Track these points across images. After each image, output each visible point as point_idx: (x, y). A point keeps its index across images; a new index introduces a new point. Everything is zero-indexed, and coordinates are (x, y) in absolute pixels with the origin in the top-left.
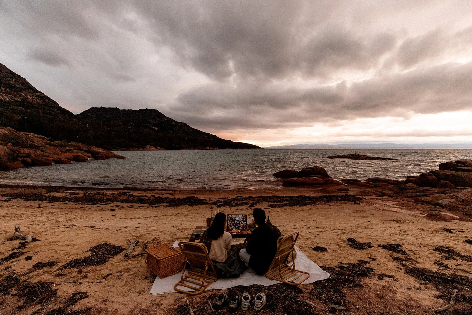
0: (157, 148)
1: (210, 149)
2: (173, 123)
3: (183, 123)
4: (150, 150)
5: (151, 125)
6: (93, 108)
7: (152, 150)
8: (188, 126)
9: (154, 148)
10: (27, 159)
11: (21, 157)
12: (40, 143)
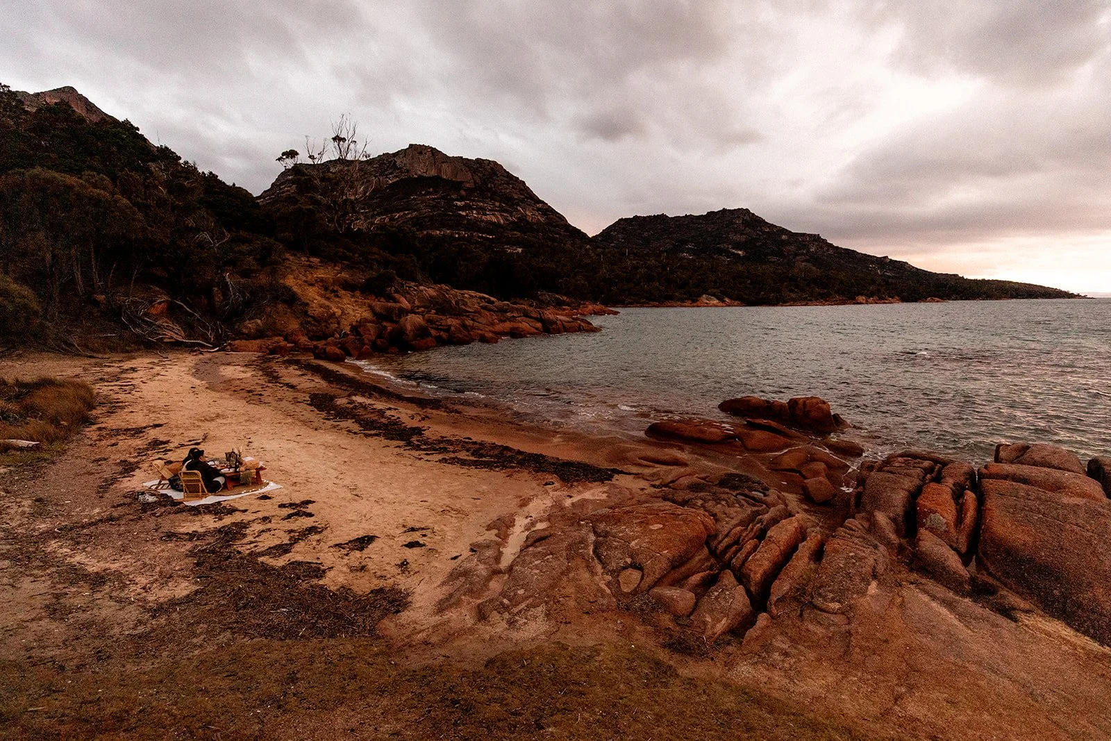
0: (723, 301)
1: (867, 303)
2: (784, 237)
3: (810, 236)
4: (707, 305)
5: (730, 246)
6: (621, 220)
7: (711, 306)
8: (824, 241)
9: (716, 301)
10: (444, 335)
11: (441, 330)
12: (476, 306)
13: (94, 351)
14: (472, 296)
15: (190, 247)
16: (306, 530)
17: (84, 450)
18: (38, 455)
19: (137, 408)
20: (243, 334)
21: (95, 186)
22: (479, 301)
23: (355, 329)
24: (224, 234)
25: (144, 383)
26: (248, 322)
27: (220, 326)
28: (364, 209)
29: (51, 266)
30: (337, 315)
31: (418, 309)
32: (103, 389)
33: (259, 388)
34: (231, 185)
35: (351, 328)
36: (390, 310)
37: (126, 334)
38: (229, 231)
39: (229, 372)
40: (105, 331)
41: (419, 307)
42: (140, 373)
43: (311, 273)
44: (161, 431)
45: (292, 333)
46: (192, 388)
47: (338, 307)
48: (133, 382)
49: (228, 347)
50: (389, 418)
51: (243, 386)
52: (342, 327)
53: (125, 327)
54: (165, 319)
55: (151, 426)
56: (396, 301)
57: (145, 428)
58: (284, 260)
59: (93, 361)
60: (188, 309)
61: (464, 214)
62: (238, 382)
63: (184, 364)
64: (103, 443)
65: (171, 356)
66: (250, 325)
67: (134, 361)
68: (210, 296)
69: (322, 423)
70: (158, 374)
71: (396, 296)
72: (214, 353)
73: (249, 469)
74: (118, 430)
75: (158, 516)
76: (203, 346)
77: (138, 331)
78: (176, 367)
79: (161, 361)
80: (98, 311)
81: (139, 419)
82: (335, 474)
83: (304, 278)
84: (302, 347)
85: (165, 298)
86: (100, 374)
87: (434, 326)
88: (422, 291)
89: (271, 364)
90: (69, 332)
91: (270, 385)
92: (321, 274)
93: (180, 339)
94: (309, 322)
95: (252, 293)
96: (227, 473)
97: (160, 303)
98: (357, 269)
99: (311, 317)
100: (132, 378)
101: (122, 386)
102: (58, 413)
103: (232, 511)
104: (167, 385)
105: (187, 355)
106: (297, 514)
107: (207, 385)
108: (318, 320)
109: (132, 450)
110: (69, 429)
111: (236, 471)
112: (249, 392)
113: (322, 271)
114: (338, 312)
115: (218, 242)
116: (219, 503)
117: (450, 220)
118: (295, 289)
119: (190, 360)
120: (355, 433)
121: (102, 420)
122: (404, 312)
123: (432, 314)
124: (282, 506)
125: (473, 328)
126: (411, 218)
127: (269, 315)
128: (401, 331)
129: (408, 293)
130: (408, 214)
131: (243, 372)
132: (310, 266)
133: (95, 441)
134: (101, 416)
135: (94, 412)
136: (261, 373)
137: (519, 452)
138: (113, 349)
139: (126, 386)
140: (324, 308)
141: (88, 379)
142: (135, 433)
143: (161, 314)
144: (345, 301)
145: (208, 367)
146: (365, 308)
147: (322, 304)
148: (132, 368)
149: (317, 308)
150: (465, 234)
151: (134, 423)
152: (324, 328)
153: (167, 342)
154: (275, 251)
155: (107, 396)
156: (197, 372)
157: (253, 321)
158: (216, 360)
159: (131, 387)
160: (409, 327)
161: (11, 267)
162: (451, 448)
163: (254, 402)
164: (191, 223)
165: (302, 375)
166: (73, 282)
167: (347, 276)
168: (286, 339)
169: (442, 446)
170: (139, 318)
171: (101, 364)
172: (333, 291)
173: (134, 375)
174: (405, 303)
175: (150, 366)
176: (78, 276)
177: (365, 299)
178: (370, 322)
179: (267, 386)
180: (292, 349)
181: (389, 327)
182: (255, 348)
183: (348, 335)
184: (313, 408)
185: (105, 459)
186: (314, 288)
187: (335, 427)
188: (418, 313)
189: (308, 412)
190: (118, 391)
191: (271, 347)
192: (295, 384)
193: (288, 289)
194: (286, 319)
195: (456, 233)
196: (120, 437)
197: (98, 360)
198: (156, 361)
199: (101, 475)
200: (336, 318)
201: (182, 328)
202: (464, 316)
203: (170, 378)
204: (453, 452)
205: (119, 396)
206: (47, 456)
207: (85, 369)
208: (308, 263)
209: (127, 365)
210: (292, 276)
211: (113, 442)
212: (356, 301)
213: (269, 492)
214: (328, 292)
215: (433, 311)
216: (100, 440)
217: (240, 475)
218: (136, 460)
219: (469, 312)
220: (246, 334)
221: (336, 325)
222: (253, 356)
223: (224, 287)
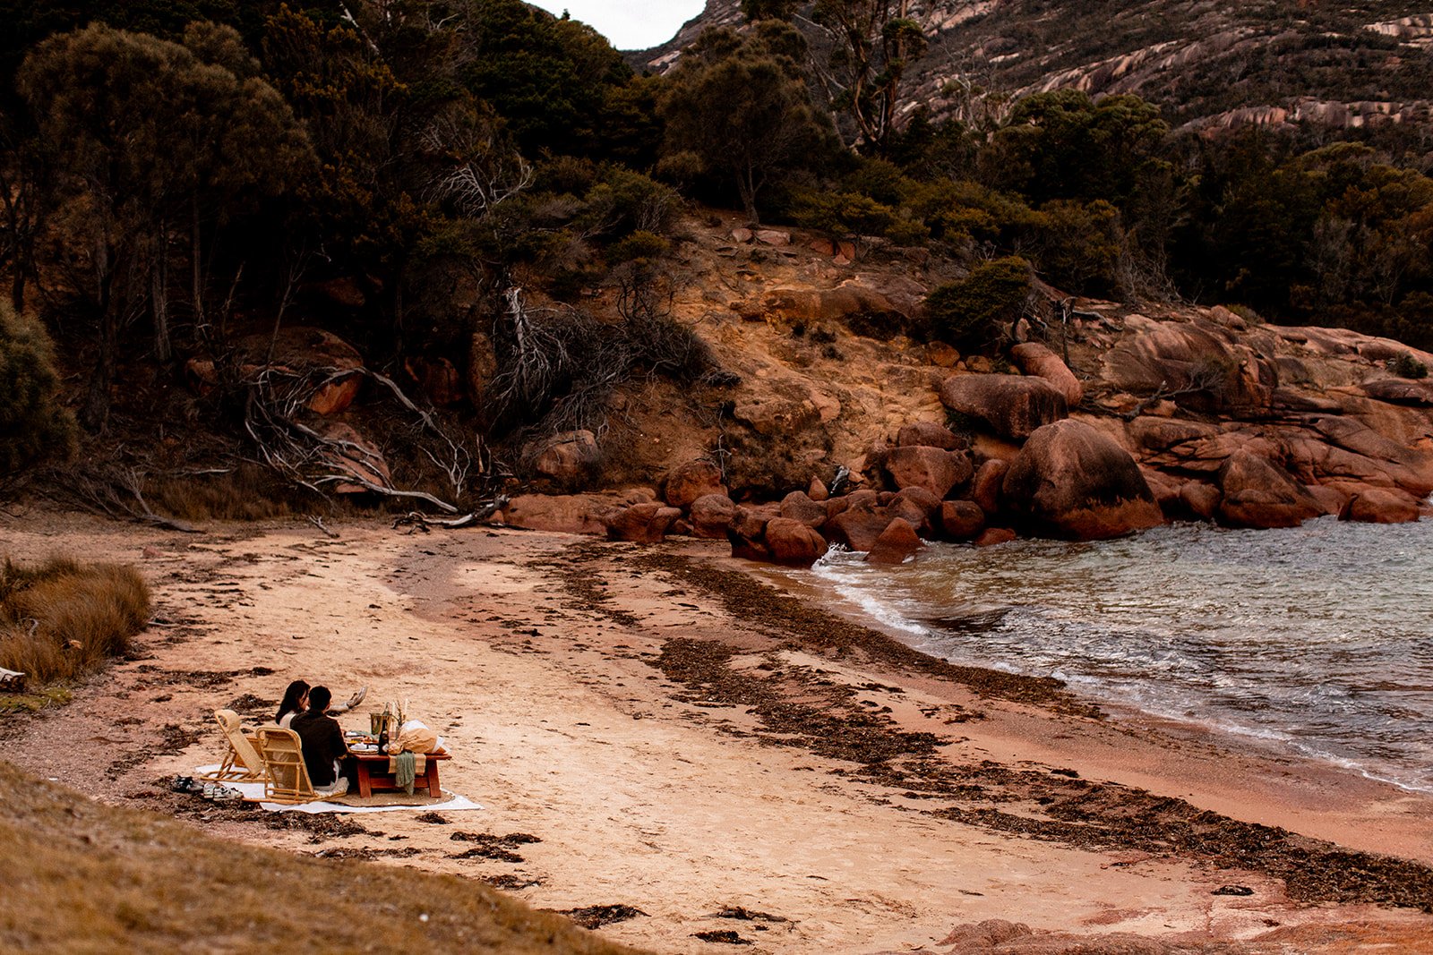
10: (1195, 491)
11: (1192, 474)
12: (1348, 387)
13: (176, 514)
14: (1337, 350)
15: (419, 212)
16: (491, 879)
17: (105, 703)
18: (19, 699)
19: (229, 636)
20: (542, 475)
21: (208, 57)
22: (1363, 365)
23: (879, 467)
24: (515, 167)
25: (265, 588)
26: (557, 437)
27: (483, 448)
28: (1005, 50)
29: (106, 282)
30: (826, 416)
31: (1109, 396)
32: (175, 597)
33: (539, 619)
34: (559, 15)
35: (868, 462)
36: (1001, 402)
37: (251, 468)
38: (531, 156)
39: (478, 577)
40: (202, 458)
41: (1112, 390)
42: (263, 568)
43: (758, 281)
44: (264, 683)
45: (681, 476)
46: (372, 606)
47: (829, 392)
48: (242, 585)
49: (498, 515)
50: (859, 710)
51: (499, 610)
52: (837, 458)
53: (250, 447)
54: (348, 429)
55: (247, 672)
56: (1025, 366)
57: (235, 674)
58: (678, 241)
59: (167, 536)
60: (406, 400)
61: (1391, 30)
62: (492, 601)
63: (374, 554)
64: (142, 694)
65: (346, 532)
66: (563, 449)
67: (259, 541)
68: (463, 356)
69: (659, 705)
70: (304, 572)
71: (1033, 349)
72: (456, 532)
73: (410, 752)
74: (179, 672)
75: (206, 822)
76: (432, 509)
77: (279, 460)
78: (352, 560)
79: (319, 544)
80: (196, 405)
81: (229, 657)
82: (625, 802)
83: (733, 299)
84: (704, 519)
85: (351, 366)
86: (175, 565)
87: (1166, 459)
88: (1132, 331)
89: (598, 564)
90: (129, 461)
91: (571, 613)
92: (785, 282)
93: (376, 485)
94: (737, 442)
95: (576, 347)
96: (362, 753)
97: (338, 381)
98: (907, 259)
99: (747, 424)
100: (243, 577)
101: (214, 591)
102: (68, 620)
103: (352, 830)
104: (316, 595)
105: (384, 532)
106: (485, 853)
107: (411, 605)
108: (764, 434)
109: (195, 712)
110: (83, 657)
111: (381, 752)
112: (508, 624)
113: (792, 272)
114: (831, 407)
115: (499, 195)
116: (331, 815)
117: (1332, 62)
118: (706, 334)
119: (393, 543)
120: (738, 734)
121: (154, 652)
122: (1049, 406)
123: (1164, 420)
124: (459, 836)
125: (1325, 472)
126: (1177, 70)
127: (619, 416)
128: (1032, 476)
129: (1078, 340)
130: (1165, 52)
131: (515, 579)
132: (757, 258)
133: (128, 689)
134: (152, 645)
135: (142, 638)
136: (561, 583)
137: (1210, 817)
138: (217, 510)
139: (225, 592)
140: (785, 394)
141: (150, 573)
142: (211, 683)
143: (338, 411)
144: (855, 370)
145: (430, 561)
146: (922, 393)
147: (782, 381)
148: (248, 555)
149: (762, 393)
150: (1392, 112)
151: (215, 663)
152: (780, 460)
153: (346, 494)
154: (652, 209)
155: (177, 610)
156: (398, 575)
157: (571, 435)
158: (455, 549)
159: (235, 595)
160: (1059, 459)
161: (30, 289)
162: (996, 790)
163: (510, 648)
164: (432, 141)
165: (672, 593)
166: (147, 325)
167: (871, 286)
168: (662, 496)
169: (972, 782)
170: (284, 424)
171: (185, 545)
172: (822, 338)
173: (251, 570)
174: (1058, 375)
175: (293, 553)
176: (161, 305)
177: (923, 362)
178: (930, 441)
179: (563, 616)
180: (670, 527)
181: (995, 458)
182: (572, 521)
183: (855, 485)
184: (659, 673)
185: (138, 722)
186: (762, 330)
187: (690, 716)
188: (1110, 413)
189: (637, 680)
190: (204, 601)
191: (611, 516)
192: (638, 613)
193: (681, 335)
194: (665, 430)
195: (1356, 114)
196: (177, 687)
197: (178, 536)
198: (309, 542)
199: (124, 745)
200: (822, 426)
201: (385, 455)
202: (1290, 422)
203: (329, 582)
204: (995, 799)
205: (203, 611)
206: (34, 705)
207: (148, 555)
208: (752, 247)
209: (238, 549)
210: (699, 293)
211: (162, 693)
212: (891, 371)
213: (446, 812)
214: (805, 340)
215: (1167, 405)
216: (139, 688)
217: (388, 760)
218: (195, 729)
219: (1315, 408)
220: (548, 476)
221: (821, 453)
222: (557, 541)
223: (503, 328)
